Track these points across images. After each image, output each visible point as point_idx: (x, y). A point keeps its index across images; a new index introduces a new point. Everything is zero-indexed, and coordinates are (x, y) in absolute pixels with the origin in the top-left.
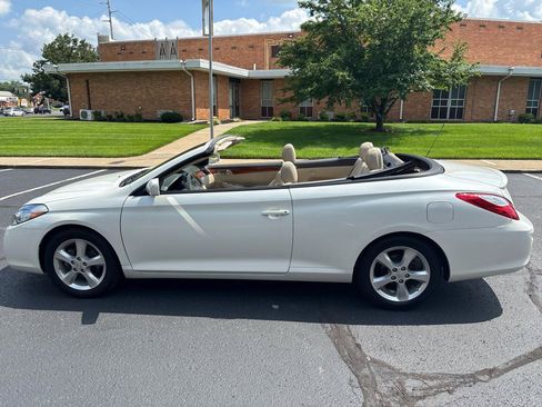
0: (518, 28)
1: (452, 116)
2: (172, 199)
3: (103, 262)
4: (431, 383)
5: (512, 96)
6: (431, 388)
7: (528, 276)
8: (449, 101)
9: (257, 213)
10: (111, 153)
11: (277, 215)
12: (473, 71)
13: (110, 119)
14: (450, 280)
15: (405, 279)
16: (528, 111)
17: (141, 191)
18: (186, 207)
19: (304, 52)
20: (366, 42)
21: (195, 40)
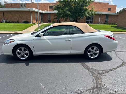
0: (103, 4)
1: (90, 23)
2: (45, 37)
3: (28, 52)
4: (104, 71)
5: (103, 18)
6: (104, 72)
7: (115, 53)
8: (90, 19)
9: (64, 40)
10: (13, 30)
11: (68, 41)
12: (95, 13)
13: (10, 22)
14: (103, 53)
15: (94, 53)
16: (106, 22)
17: (38, 36)
18: (48, 39)
19: (59, 7)
20: (73, 5)
21: (30, 3)
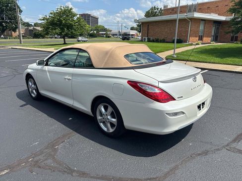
11: (68, 79)
21: (206, 3)
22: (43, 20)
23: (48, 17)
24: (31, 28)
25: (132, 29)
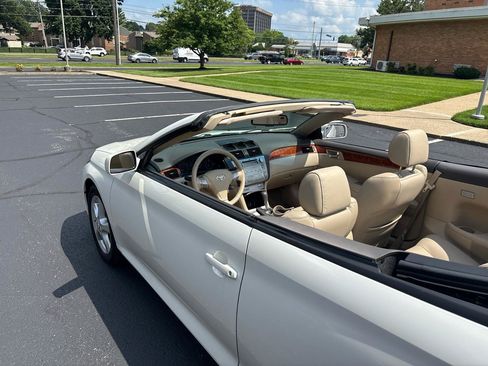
22: (162, 16)
23: (172, 10)
24: (140, 34)
25: (342, 40)
